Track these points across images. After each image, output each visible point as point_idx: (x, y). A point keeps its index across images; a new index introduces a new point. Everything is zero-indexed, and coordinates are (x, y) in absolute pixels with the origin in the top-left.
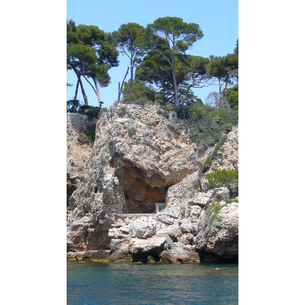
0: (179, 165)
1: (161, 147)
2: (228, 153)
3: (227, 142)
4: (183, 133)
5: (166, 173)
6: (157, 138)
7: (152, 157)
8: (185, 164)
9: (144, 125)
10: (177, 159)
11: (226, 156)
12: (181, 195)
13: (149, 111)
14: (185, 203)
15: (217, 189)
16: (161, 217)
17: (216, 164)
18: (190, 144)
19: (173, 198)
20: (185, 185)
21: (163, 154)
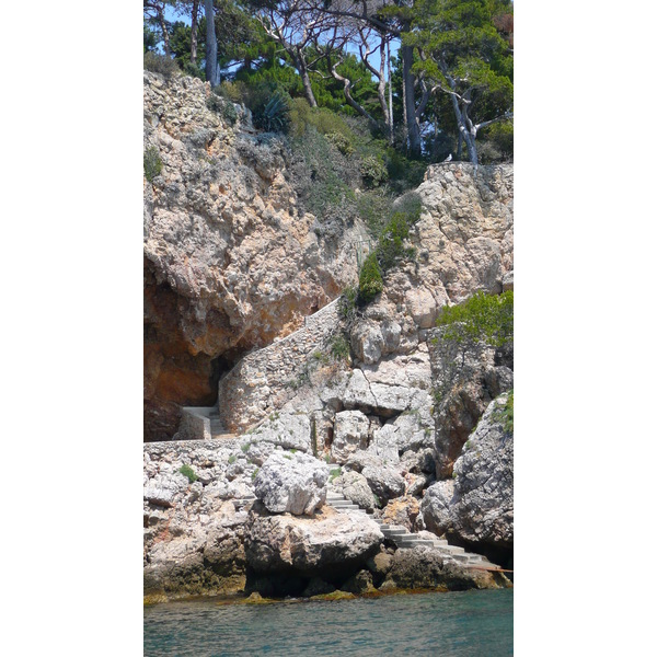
0: (276, 282)
1: (234, 222)
2: (432, 248)
3: (425, 212)
4: (280, 180)
5: (246, 308)
6: (222, 189)
7: (209, 251)
8: (290, 278)
9: (177, 144)
10: (272, 263)
11: (425, 256)
12: (293, 377)
13: (185, 96)
14: (313, 402)
15: (404, 357)
16: (257, 450)
17: (401, 282)
18: (300, 215)
19: (266, 389)
20: (301, 347)
21: (238, 244)
